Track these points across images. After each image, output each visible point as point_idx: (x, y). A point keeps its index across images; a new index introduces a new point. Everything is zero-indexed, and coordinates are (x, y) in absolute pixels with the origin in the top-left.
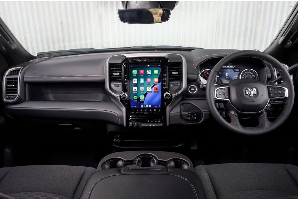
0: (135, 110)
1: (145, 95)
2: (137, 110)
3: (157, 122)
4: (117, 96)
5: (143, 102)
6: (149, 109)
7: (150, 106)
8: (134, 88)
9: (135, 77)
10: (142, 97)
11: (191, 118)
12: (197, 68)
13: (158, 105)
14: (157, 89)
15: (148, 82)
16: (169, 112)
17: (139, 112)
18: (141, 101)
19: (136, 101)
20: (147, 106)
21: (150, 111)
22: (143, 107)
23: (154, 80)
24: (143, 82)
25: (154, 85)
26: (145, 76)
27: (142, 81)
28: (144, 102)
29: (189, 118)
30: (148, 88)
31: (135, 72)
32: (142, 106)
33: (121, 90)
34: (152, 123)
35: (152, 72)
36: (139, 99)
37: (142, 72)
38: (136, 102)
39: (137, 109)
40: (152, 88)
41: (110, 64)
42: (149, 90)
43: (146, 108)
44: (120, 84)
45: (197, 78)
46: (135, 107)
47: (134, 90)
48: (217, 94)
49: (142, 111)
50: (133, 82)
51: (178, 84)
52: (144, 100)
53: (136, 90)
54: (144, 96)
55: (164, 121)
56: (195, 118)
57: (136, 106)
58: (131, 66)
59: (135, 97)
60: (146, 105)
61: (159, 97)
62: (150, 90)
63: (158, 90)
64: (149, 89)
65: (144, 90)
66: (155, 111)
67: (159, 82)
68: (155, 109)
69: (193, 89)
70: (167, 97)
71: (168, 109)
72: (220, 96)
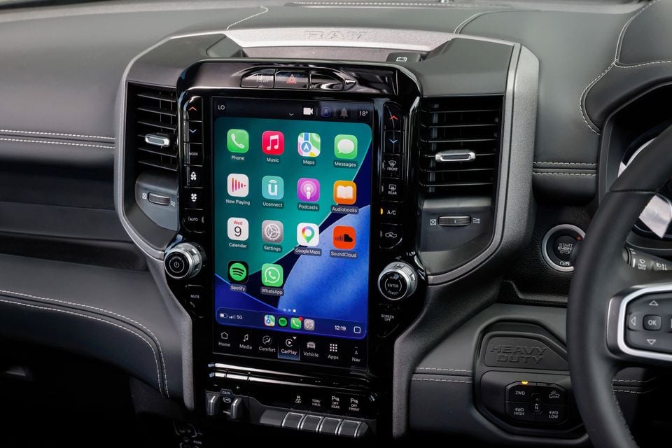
0: (236, 333)
1: (288, 263)
2: (246, 339)
3: (344, 411)
4: (155, 254)
5: (274, 300)
6: (303, 336)
7: (310, 324)
8: (232, 222)
9: (239, 169)
10: (272, 275)
11: (529, 409)
12: (601, 128)
13: (350, 326)
14: (347, 239)
15: (304, 198)
16: (407, 368)
17: (255, 348)
18: (264, 291)
19: (242, 288)
20: (296, 323)
21: (311, 350)
22: (273, 324)
23: (332, 191)
24: (275, 193)
25: (335, 217)
26: (292, 167)
27: (273, 188)
28: (282, 302)
29: (519, 412)
30: (301, 226)
31: (237, 140)
32: (270, 321)
33: (174, 225)
34: (316, 410)
35: (327, 146)
36: (254, 281)
37: (274, 142)
38: (239, 293)
39: (245, 330)
40: (322, 229)
41: (133, 89)
42: (309, 239)
43: (289, 333)
44: (172, 196)
45: (591, 187)
46: (235, 320)
47: (231, 235)
48: (627, 328)
49: (267, 346)
50: (231, 192)
51: (470, 220)
52: (282, 287)
53: (245, 236)
54: (279, 270)
55: (379, 411)
56: (554, 414)
57: (240, 317)
58: (222, 108)
59: (238, 271)
60: (288, 317)
61: (354, 284)
62: (314, 243)
63: (352, 246)
64: (308, 235)
65: (279, 240)
66: (333, 354)
67: (359, 203)
68: (334, 340)
69: (565, 248)
70: (393, 289)
71: (403, 348)
72: (651, 342)
